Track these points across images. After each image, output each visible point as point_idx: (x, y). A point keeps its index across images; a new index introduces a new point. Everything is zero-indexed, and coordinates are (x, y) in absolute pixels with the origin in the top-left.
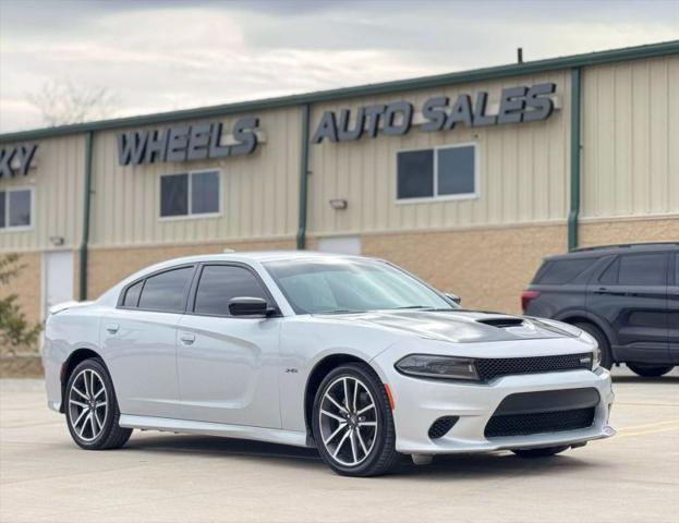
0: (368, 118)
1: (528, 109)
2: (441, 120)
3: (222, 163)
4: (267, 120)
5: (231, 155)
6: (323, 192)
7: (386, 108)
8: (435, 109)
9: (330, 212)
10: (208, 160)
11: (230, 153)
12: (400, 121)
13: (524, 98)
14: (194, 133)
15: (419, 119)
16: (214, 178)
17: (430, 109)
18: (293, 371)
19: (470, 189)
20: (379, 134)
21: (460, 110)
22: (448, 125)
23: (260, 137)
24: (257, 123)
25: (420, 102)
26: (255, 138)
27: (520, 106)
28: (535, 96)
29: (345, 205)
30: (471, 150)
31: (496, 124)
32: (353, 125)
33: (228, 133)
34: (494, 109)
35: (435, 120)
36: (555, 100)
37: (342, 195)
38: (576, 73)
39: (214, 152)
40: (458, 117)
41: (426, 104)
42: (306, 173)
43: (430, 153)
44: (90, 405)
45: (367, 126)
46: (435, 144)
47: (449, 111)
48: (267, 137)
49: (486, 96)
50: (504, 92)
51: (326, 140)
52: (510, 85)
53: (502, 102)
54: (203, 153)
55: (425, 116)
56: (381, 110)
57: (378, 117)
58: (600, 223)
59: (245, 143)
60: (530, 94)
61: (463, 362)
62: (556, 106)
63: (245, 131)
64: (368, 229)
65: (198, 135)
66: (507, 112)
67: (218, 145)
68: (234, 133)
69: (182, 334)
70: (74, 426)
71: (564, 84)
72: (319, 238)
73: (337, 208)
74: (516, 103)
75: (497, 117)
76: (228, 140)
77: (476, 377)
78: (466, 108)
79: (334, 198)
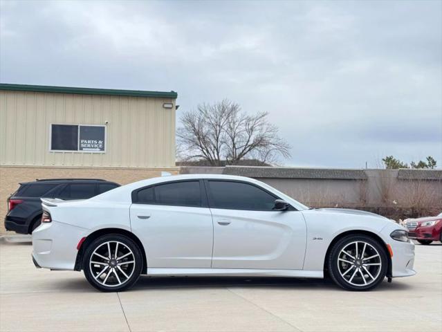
44: (109, 264)
70: (95, 278)
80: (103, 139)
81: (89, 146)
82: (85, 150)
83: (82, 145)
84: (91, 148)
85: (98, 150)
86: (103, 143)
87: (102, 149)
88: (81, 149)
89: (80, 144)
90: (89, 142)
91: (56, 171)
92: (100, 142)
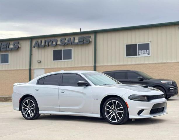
0: (46, 42)
1: (84, 41)
2: (64, 43)
3: (9, 52)
4: (21, 42)
5: (12, 50)
6: (35, 59)
7: (51, 40)
8: (63, 41)
9: (37, 63)
10: (6, 51)
11: (12, 49)
12: (54, 43)
13: (84, 39)
14: (3, 44)
15: (59, 43)
16: (7, 55)
17: (62, 41)
18: (97, 99)
19: (71, 58)
20: (49, 46)
21: (69, 41)
22: (66, 44)
23: (19, 46)
24: (19, 43)
25: (59, 39)
26: (18, 46)
27: (83, 41)
28: (86, 39)
29: (40, 62)
30: (71, 50)
31: (77, 44)
32: (43, 44)
33: (11, 45)
34: (76, 41)
35: (63, 43)
36: (91, 40)
37: (40, 59)
38: (95, 34)
39: (8, 49)
40: (68, 43)
41: (61, 40)
42: (31, 54)
43: (61, 50)
44: (29, 109)
45: (46, 44)
46: (63, 49)
47: (66, 41)
48: (21, 46)
49: (74, 38)
50: (79, 37)
51: (36, 47)
52: (80, 36)
53: (78, 39)
54: (5, 49)
55: (60, 42)
56: (50, 41)
57: (49, 42)
58: (101, 66)
59: (16, 47)
60: (85, 38)
61: (144, 96)
62: (91, 41)
63: (16, 44)
64: (46, 67)
65: (3, 45)
66: (80, 42)
67: (9, 47)
68: (13, 45)
69: (60, 91)
70: (24, 114)
71: (92, 37)
72: (34, 69)
73: (39, 62)
74: (82, 40)
75: (77, 43)
76: (11, 46)
77: (147, 100)
78: (70, 41)
79: (38, 60)
80: (148, 49)
81: (142, 53)
82: (141, 56)
83: (139, 53)
84: (144, 54)
85: (147, 55)
86: (149, 52)
87: (149, 54)
88: (139, 55)
89: (138, 52)
90: (142, 51)
91: (127, 66)
92: (148, 51)
